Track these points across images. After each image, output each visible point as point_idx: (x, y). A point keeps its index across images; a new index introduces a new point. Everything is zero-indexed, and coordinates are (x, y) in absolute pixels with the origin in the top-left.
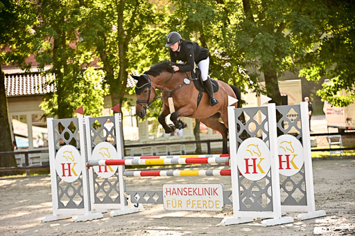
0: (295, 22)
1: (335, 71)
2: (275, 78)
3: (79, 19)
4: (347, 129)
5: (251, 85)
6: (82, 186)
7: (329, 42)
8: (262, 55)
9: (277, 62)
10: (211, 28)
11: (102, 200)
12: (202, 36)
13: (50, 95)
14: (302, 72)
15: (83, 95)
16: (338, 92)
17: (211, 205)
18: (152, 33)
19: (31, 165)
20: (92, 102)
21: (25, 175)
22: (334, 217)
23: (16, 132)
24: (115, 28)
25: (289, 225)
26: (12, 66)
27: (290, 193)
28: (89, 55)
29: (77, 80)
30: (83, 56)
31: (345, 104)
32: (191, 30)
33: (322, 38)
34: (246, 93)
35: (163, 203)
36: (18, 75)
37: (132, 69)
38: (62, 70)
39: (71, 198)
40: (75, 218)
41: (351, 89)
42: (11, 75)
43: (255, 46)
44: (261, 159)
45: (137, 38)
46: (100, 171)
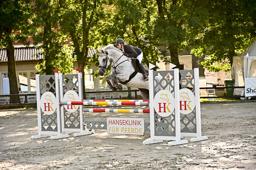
0: (190, 20)
1: (212, 50)
2: (177, 53)
3: (59, 15)
4: (218, 85)
5: (162, 57)
6: (56, 117)
7: (209, 33)
8: (169, 39)
9: (178, 44)
10: (139, 23)
11: (69, 126)
12: (133, 27)
13: (41, 61)
14: (192, 51)
15: (61, 61)
16: (213, 63)
17: (137, 131)
18: (103, 25)
19: (29, 102)
20: (66, 66)
21: (25, 108)
22: (213, 140)
23: (21, 82)
24: (81, 21)
25: (185, 145)
26: (19, 43)
27: (186, 125)
28: (65, 37)
29: (57, 52)
30: (61, 38)
31: (217, 70)
32: (126, 24)
33: (205, 30)
34: (159, 62)
35: (106, 129)
36: (23, 48)
37: (91, 46)
38: (49, 46)
39: (50, 125)
40: (52, 138)
41: (221, 62)
42: (19, 48)
43: (165, 34)
44: (169, 104)
45: (94, 27)
46: (68, 108)
